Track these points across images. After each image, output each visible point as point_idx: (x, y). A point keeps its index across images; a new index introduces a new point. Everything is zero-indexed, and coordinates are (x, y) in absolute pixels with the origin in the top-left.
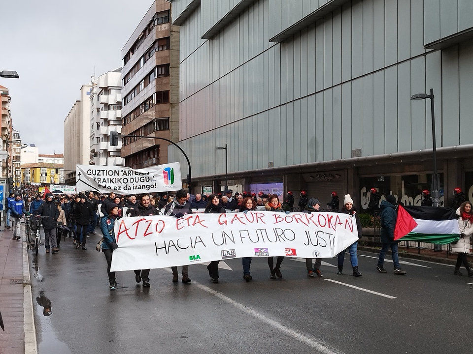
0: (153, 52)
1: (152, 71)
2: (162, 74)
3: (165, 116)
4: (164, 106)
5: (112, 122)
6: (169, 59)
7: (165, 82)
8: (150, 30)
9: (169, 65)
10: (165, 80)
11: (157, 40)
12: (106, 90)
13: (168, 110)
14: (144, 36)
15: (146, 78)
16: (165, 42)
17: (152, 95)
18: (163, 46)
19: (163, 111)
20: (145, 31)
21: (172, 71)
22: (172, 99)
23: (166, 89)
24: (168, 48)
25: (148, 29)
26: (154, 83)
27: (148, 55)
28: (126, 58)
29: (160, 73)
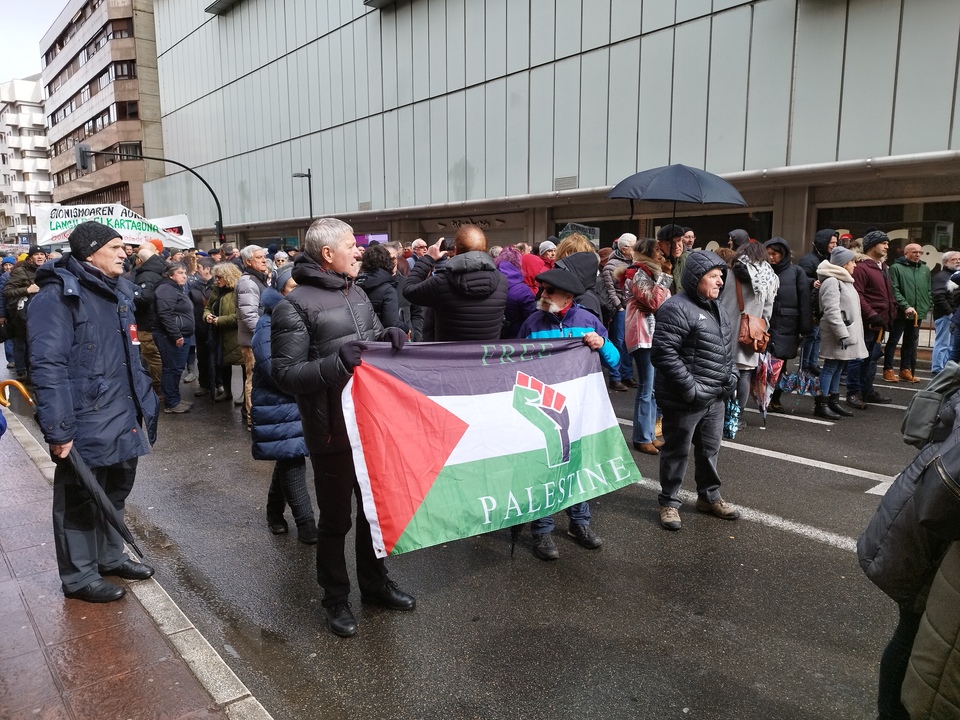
0: (103, 41)
1: (105, 70)
2: (123, 75)
3: (135, 138)
4: (131, 124)
5: (28, 154)
6: (133, 52)
7: (131, 87)
8: (94, 7)
9: (133, 62)
10: (130, 84)
11: (110, 21)
12: (14, 106)
13: (139, 131)
14: (82, 16)
15: (93, 82)
16: (124, 26)
17: (108, 108)
18: (121, 31)
19: (129, 132)
20: (83, 9)
21: (140, 71)
22: (144, 112)
23: (132, 99)
24: (131, 34)
25: (91, 6)
26: (111, 88)
27: (93, 46)
28: (49, 54)
29: (120, 73)
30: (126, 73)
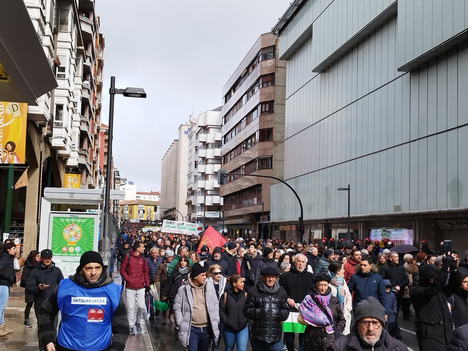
0: (256, 89)
1: (256, 108)
2: (265, 111)
3: (268, 154)
4: (268, 144)
5: (210, 161)
6: (273, 95)
7: (269, 119)
8: (254, 66)
9: (273, 101)
10: (269, 117)
11: (261, 76)
12: (205, 129)
13: (272, 148)
14: (247, 73)
15: (249, 115)
16: (269, 78)
17: (255, 133)
18: (267, 82)
19: (266, 149)
20: (248, 68)
21: (276, 108)
22: (276, 136)
23: (269, 127)
24: (273, 84)
25: (252, 65)
26: (258, 120)
27: (251, 91)
28: (228, 96)
29: (264, 110)
30: (267, 109)
